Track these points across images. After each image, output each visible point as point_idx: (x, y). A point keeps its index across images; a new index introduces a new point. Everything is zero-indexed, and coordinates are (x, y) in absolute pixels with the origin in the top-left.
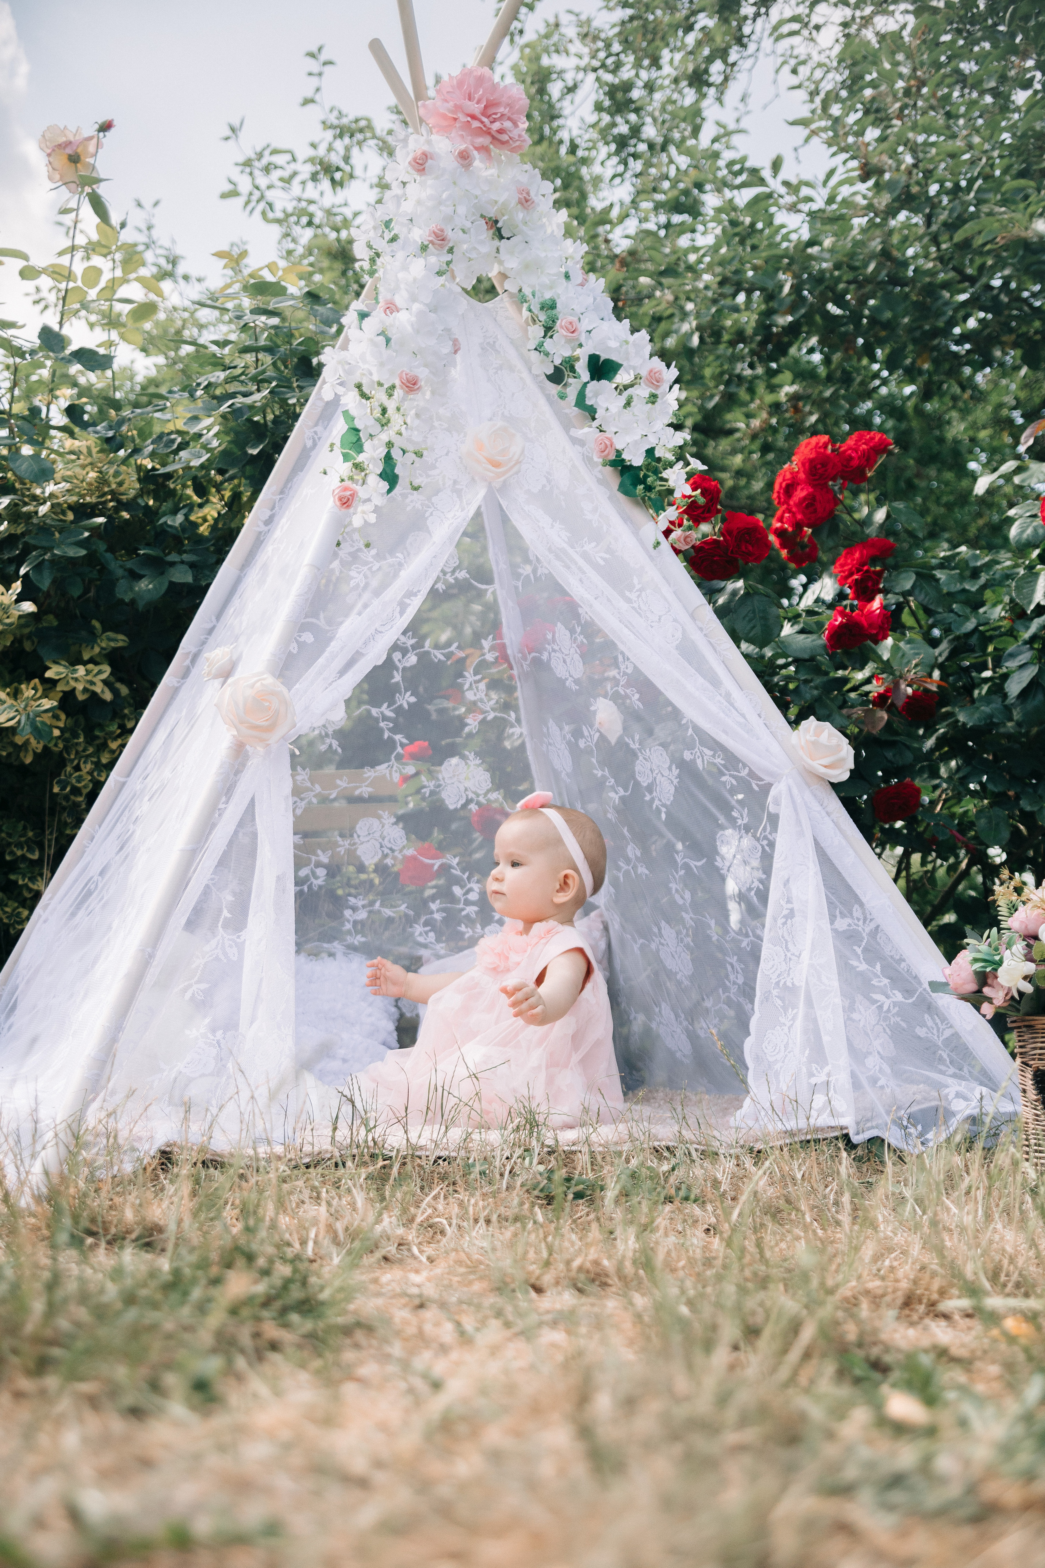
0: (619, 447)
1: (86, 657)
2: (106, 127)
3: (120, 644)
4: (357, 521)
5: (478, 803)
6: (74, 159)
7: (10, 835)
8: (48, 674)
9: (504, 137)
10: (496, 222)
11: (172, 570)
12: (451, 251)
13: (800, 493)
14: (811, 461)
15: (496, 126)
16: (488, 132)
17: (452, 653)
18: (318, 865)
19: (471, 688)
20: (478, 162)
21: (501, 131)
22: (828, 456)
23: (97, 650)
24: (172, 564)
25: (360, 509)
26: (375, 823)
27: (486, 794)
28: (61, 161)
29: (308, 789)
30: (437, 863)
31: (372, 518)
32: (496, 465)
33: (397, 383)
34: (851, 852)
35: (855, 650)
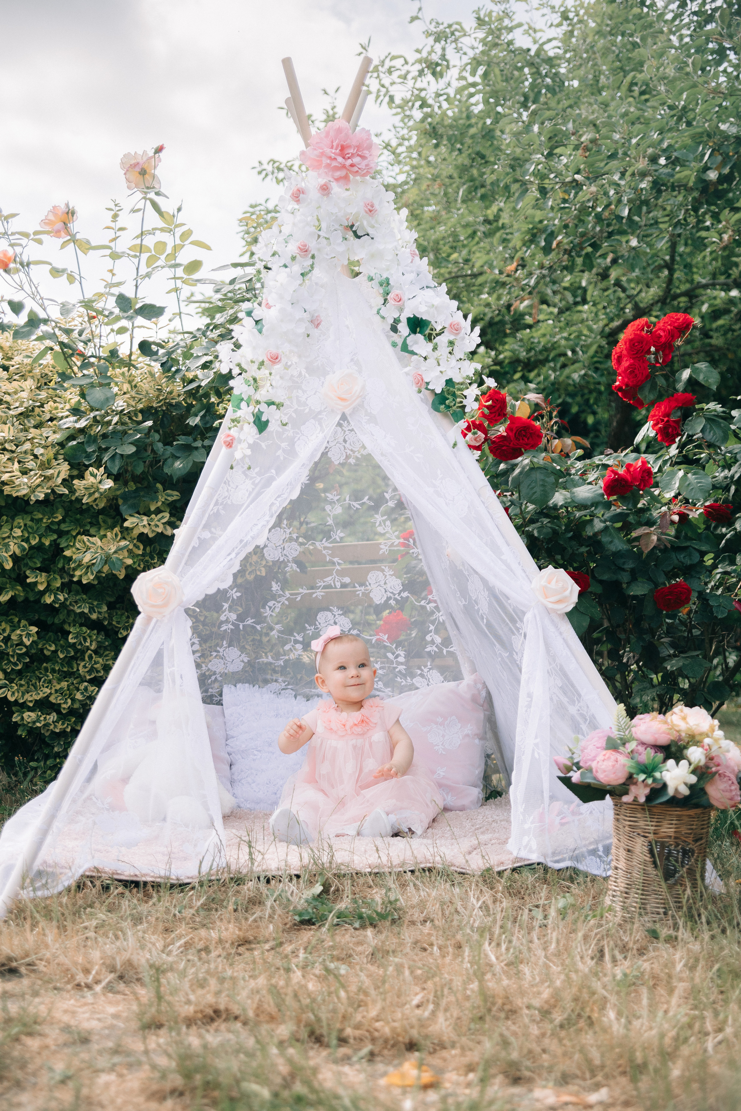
0: (426, 380)
1: (153, 508)
2: (159, 150)
3: (175, 498)
4: (238, 455)
5: (395, 599)
6: (143, 172)
7: (118, 622)
8: (126, 524)
9: (355, 169)
10: (352, 226)
11: (195, 453)
12: (313, 257)
13: (625, 364)
14: (631, 340)
15: (349, 162)
16: (344, 166)
17: (364, 503)
18: (296, 642)
19: (380, 525)
20: (336, 188)
21: (352, 165)
22: (642, 336)
23: (159, 504)
24: (197, 448)
25: (239, 447)
26: (329, 614)
27: (399, 594)
28: (134, 175)
29: (280, 596)
30: (374, 639)
31: (248, 452)
32: (342, 399)
33: (265, 359)
34: (574, 661)
35: (628, 494)
